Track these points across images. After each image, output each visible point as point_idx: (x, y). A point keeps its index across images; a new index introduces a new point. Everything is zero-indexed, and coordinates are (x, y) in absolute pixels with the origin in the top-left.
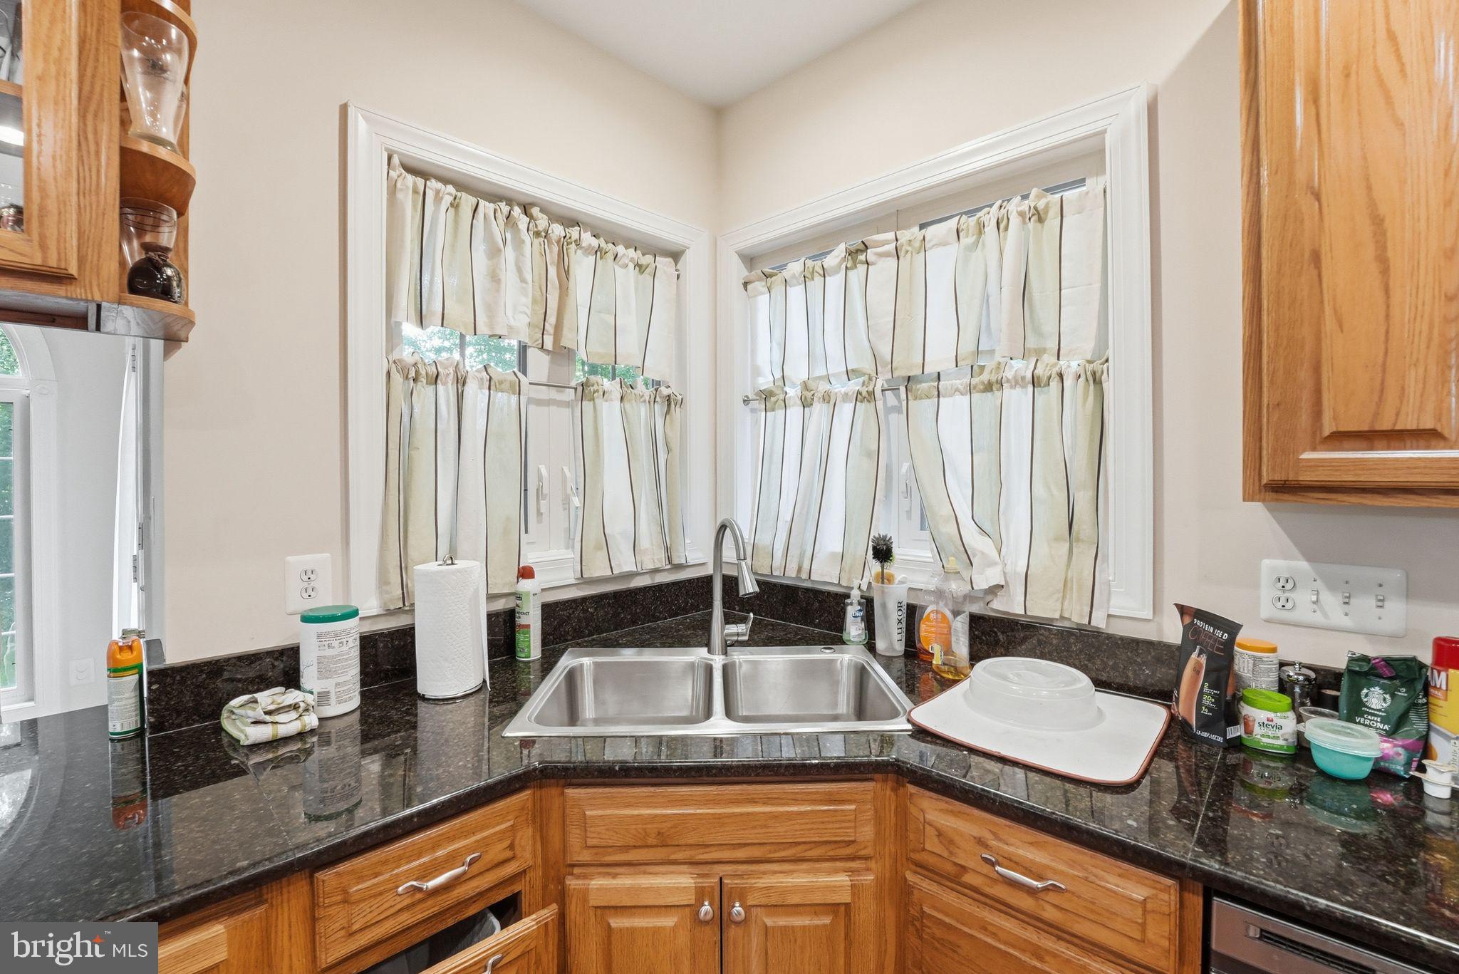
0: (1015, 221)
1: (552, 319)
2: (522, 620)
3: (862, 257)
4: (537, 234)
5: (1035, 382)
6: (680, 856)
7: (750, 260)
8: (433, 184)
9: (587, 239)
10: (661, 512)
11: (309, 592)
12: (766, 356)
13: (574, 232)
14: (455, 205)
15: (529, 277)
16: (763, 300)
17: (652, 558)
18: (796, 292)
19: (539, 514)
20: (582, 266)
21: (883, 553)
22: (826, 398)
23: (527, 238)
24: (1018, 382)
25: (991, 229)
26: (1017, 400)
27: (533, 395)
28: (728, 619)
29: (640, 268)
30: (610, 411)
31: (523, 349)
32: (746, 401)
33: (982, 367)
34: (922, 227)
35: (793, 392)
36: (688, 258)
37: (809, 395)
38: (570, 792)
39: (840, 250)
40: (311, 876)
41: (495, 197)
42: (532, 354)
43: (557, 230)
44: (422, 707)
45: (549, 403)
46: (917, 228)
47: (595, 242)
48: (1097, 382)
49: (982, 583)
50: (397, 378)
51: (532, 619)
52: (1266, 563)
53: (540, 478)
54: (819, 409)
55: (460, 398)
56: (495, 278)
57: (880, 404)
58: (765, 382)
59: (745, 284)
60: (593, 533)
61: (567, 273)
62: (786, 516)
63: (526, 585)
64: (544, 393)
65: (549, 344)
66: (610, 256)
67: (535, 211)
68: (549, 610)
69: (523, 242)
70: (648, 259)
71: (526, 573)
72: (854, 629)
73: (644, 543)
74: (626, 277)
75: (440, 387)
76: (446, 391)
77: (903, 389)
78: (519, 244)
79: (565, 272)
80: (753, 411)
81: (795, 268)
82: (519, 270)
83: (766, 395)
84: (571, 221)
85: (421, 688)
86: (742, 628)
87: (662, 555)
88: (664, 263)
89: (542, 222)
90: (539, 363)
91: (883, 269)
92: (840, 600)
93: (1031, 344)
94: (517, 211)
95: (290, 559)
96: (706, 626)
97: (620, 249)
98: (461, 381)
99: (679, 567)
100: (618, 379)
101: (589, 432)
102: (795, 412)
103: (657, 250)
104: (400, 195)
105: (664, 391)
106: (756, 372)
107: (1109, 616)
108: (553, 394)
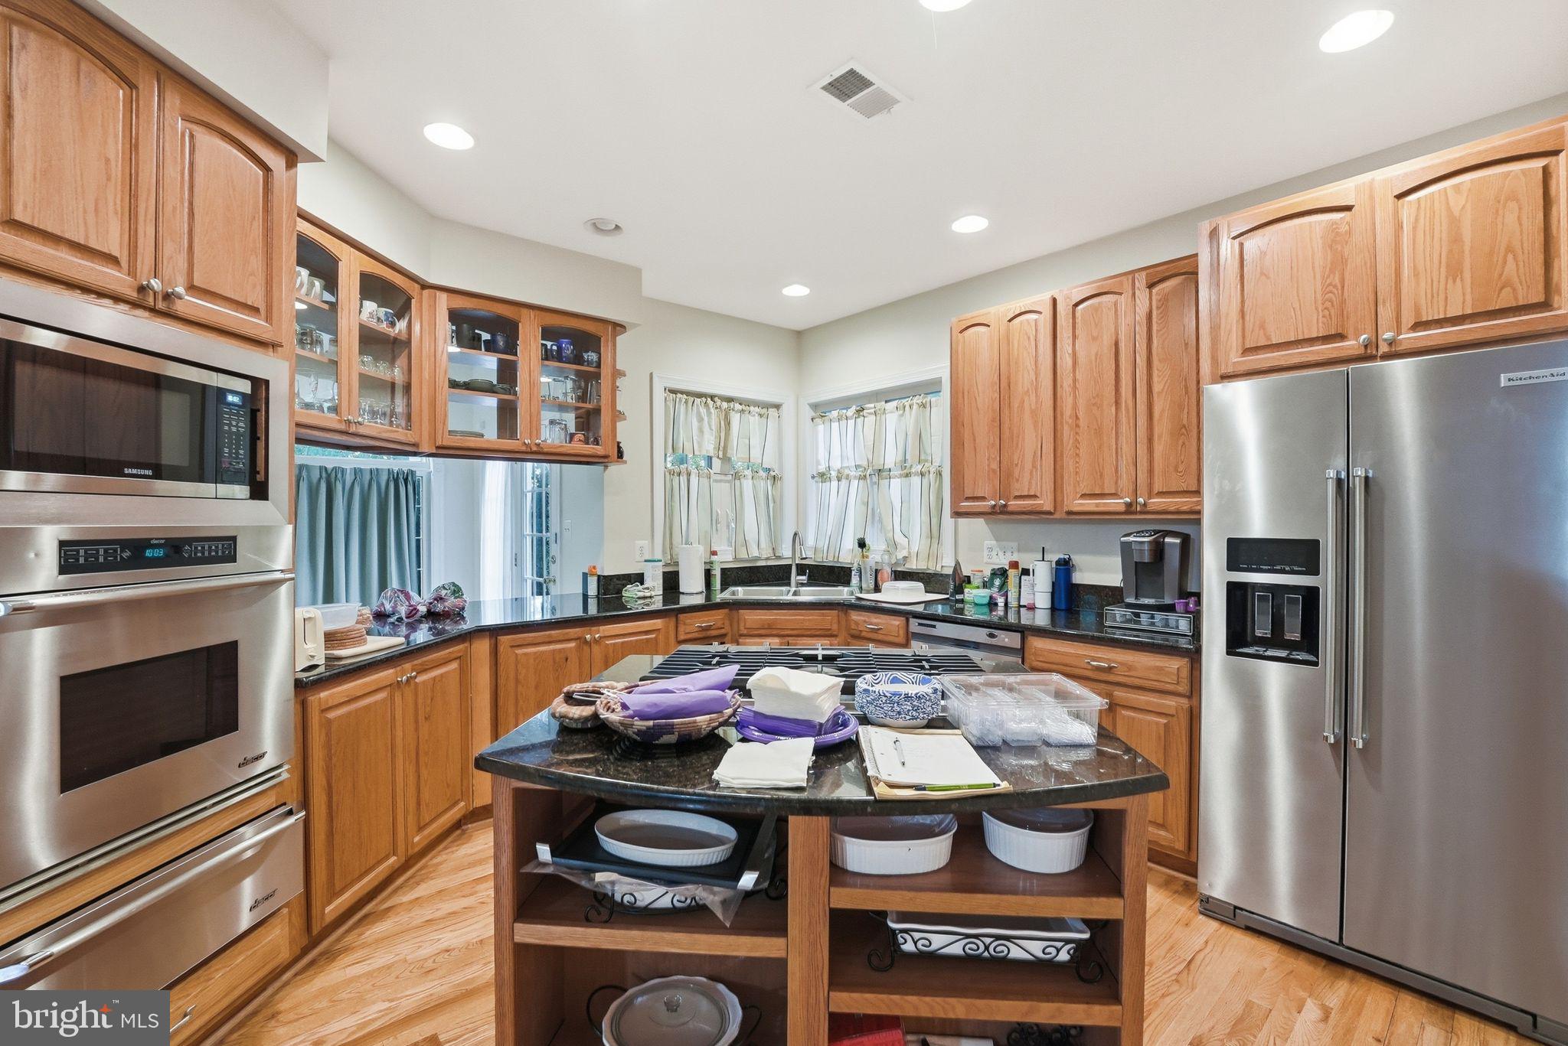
0: (915, 407)
1: (722, 444)
2: (713, 572)
3: (861, 414)
4: (717, 408)
5: (922, 474)
6: (775, 632)
7: (815, 407)
8: (679, 395)
9: (738, 407)
10: (770, 529)
11: (642, 554)
12: (822, 455)
13: (732, 404)
14: (686, 402)
15: (713, 428)
16: (821, 427)
17: (766, 552)
18: (835, 425)
19: (717, 530)
20: (735, 418)
21: (862, 544)
22: (847, 477)
23: (712, 410)
24: (916, 474)
25: (907, 408)
26: (916, 480)
27: (716, 478)
28: (798, 574)
29: (761, 416)
30: (747, 484)
31: (710, 458)
32: (813, 477)
33: (906, 466)
34: (886, 402)
35: (834, 474)
36: (784, 408)
37: (840, 475)
38: (740, 611)
39: (854, 408)
40: (677, 616)
41: (700, 395)
42: (715, 461)
43: (725, 405)
44: (681, 596)
45: (721, 481)
46: (884, 403)
47: (740, 407)
48: (940, 475)
49: (900, 556)
50: (667, 474)
51: (717, 573)
52: (986, 542)
53: (718, 515)
54: (844, 482)
55: (689, 481)
56: (701, 431)
57: (868, 481)
58: (822, 468)
59: (812, 419)
60: (740, 538)
61: (729, 423)
62: (829, 533)
63: (714, 558)
64: (719, 477)
65: (721, 456)
66: (747, 412)
67: (716, 399)
68: (723, 571)
69: (711, 413)
70: (765, 410)
71: (714, 553)
72: (855, 580)
73: (763, 545)
74: (754, 420)
75: (681, 477)
76: (683, 479)
77: (877, 474)
78: (709, 414)
79: (728, 424)
80: (816, 482)
81: (835, 414)
82: (710, 426)
83: (822, 475)
84: (730, 400)
85: (681, 590)
86: (804, 578)
87: (771, 551)
88: (772, 411)
89: (719, 402)
90: (717, 464)
91: (870, 420)
92: (850, 570)
93: (922, 457)
94: (709, 399)
95: (637, 542)
96: (789, 578)
97: (752, 408)
98: (689, 474)
99: (779, 558)
100: (750, 469)
101: (738, 493)
102: (834, 483)
103: (768, 406)
104: (668, 403)
105: (773, 474)
106: (818, 463)
107: (942, 566)
108: (723, 477)
